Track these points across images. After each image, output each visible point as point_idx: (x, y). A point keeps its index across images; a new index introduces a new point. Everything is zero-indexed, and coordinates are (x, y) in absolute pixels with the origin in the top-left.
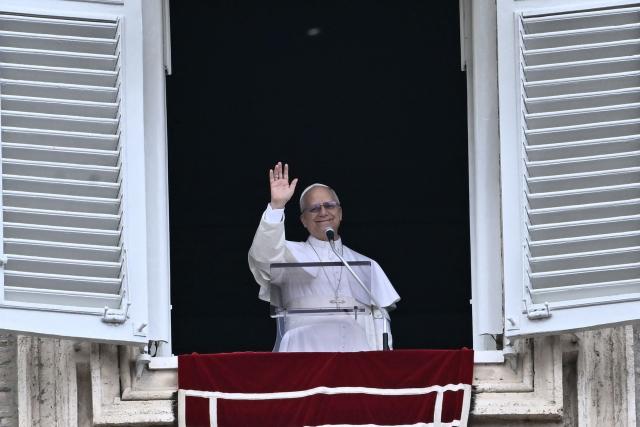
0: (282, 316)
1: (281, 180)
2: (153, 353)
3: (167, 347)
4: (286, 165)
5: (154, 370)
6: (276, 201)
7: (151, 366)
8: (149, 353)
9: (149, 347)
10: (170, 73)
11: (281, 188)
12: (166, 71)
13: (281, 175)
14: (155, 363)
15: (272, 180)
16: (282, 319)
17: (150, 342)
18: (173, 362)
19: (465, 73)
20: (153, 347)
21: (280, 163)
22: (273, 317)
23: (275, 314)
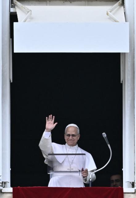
0: (52, 173)
1: (51, 121)
2: (3, 186)
3: (9, 184)
4: (54, 116)
5: (4, 193)
6: (47, 129)
7: (3, 191)
8: (2, 186)
9: (2, 184)
10: (12, 82)
11: (50, 124)
12: (10, 81)
13: (51, 120)
14: (4, 190)
15: (47, 121)
16: (52, 174)
17: (3, 182)
18: (11, 190)
19: (122, 84)
20: (4, 184)
21: (51, 115)
22: (48, 174)
23: (49, 173)
